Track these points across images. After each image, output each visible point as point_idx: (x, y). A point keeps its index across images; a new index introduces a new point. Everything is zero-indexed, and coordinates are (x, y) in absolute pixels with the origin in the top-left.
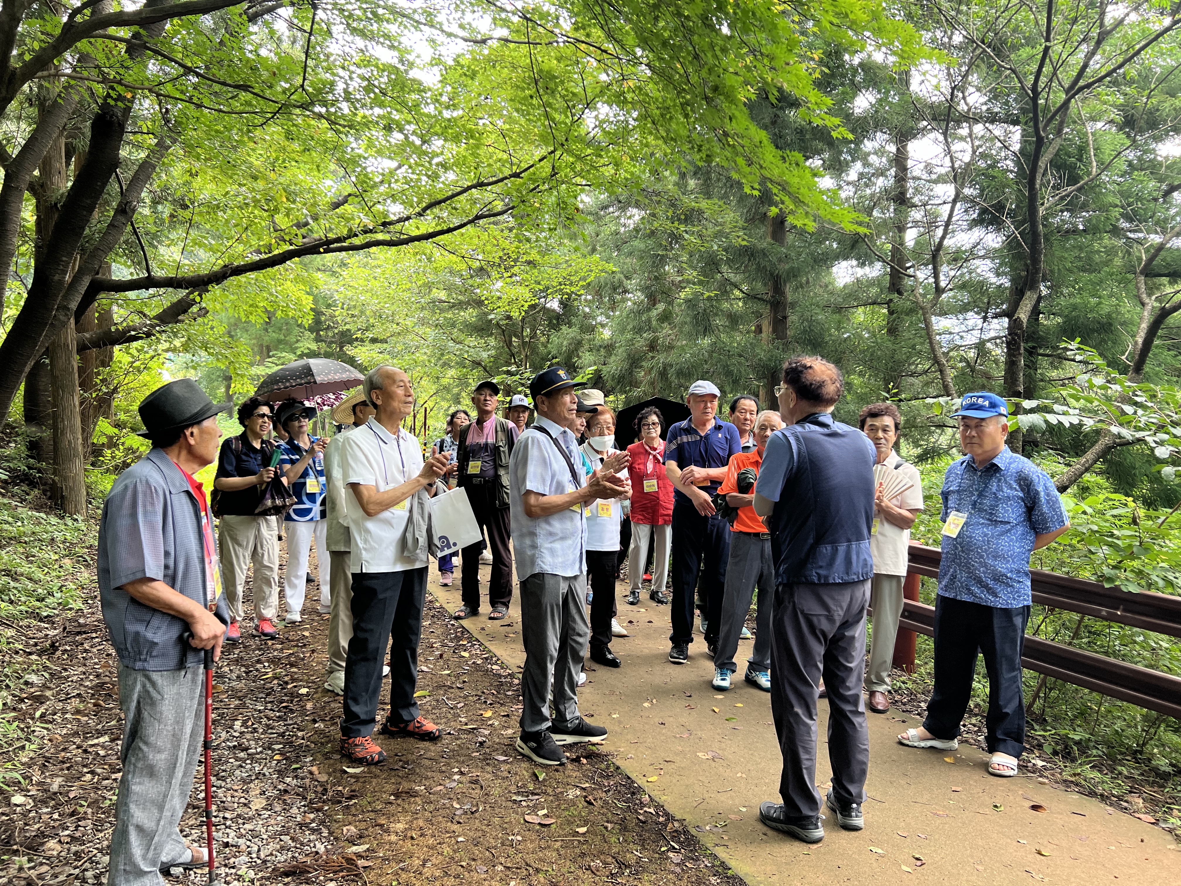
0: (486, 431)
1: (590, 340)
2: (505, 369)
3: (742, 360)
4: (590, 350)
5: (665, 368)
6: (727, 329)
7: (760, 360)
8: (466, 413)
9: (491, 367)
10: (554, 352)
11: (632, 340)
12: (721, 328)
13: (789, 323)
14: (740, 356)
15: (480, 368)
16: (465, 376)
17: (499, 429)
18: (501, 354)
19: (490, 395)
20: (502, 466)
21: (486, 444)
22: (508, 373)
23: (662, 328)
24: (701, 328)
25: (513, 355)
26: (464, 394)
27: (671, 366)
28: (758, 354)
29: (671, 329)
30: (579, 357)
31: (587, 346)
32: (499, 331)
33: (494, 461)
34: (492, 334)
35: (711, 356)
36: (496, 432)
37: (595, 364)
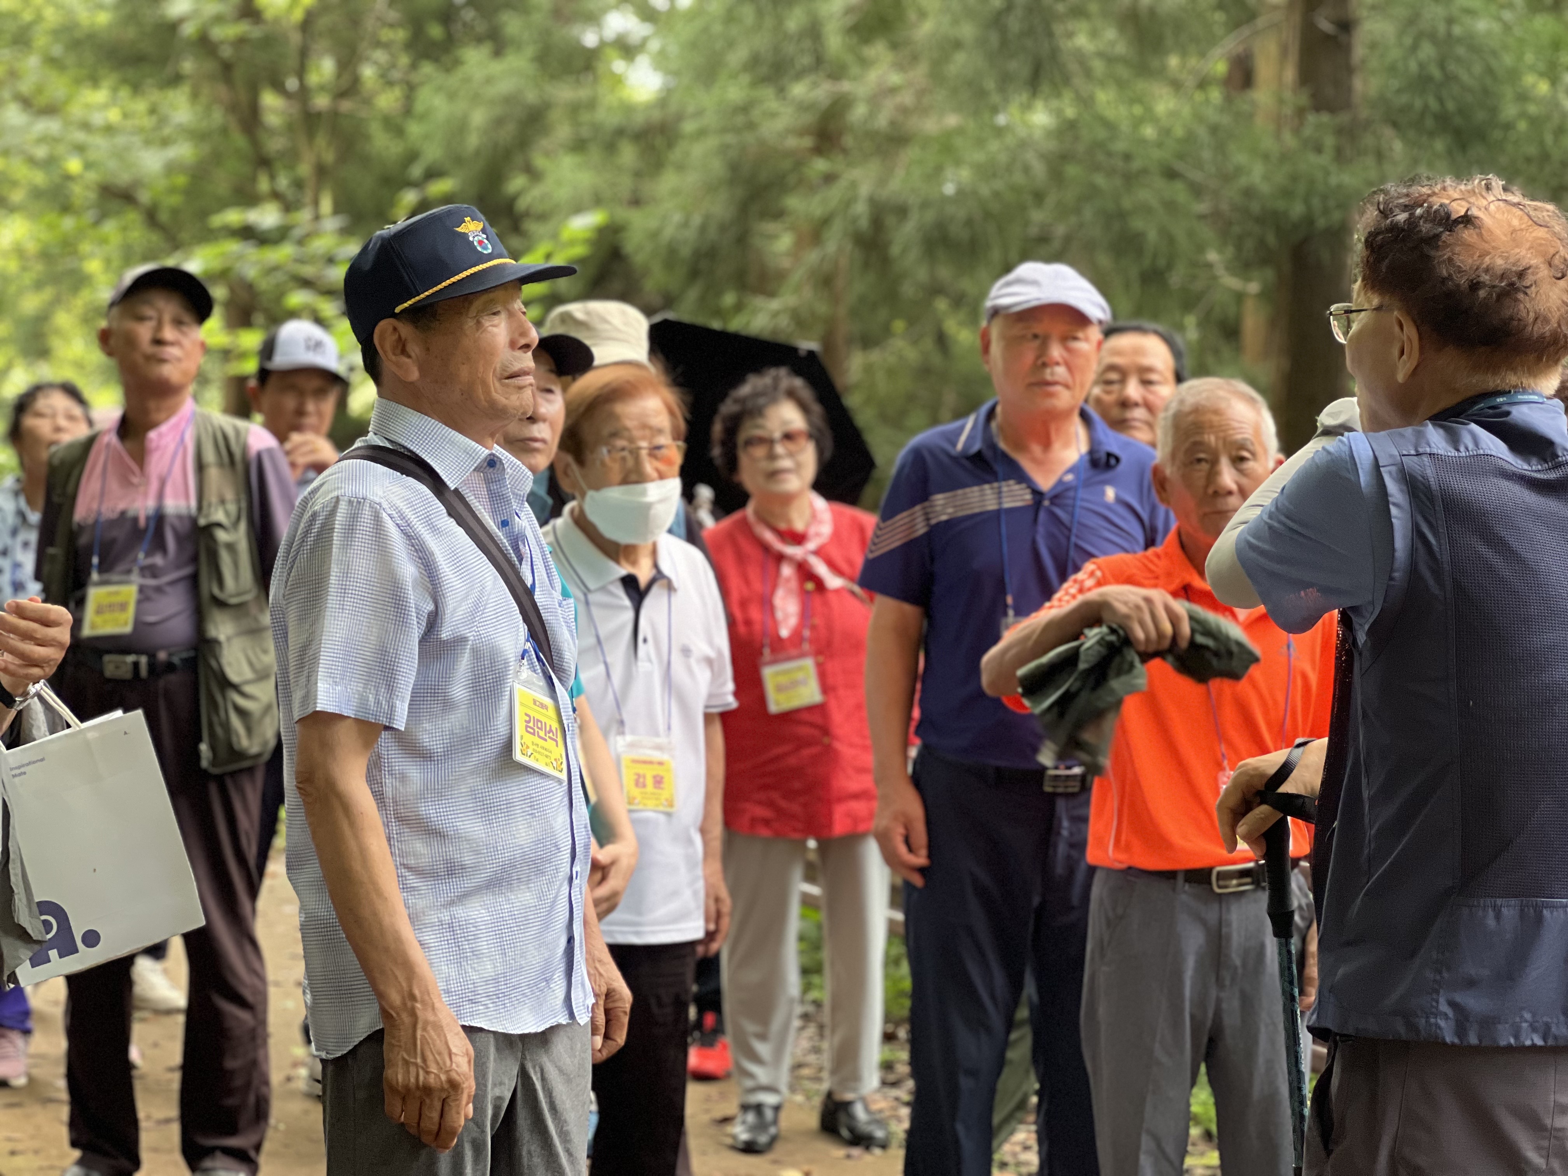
0: (156, 464)
1: (575, 109)
2: (233, 217)
3: (1179, 192)
4: (579, 146)
5: (877, 222)
6: (1123, 72)
7: (1249, 193)
8: (72, 391)
9: (175, 212)
10: (432, 153)
11: (745, 108)
12: (1098, 66)
13: (1359, 51)
14: (1171, 174)
15: (133, 217)
16: (69, 246)
17: (210, 456)
18: (216, 158)
19: (178, 323)
20: (221, 604)
21: (159, 519)
22: (247, 233)
23: (865, 63)
24: (1019, 66)
25: (264, 162)
26: (63, 319)
27: (902, 211)
28: (1239, 171)
29: (900, 67)
30: (534, 174)
31: (563, 132)
32: (210, 66)
33: (194, 580)
34: (176, 80)
35: (1056, 175)
36: (201, 467)
37: (597, 201)
